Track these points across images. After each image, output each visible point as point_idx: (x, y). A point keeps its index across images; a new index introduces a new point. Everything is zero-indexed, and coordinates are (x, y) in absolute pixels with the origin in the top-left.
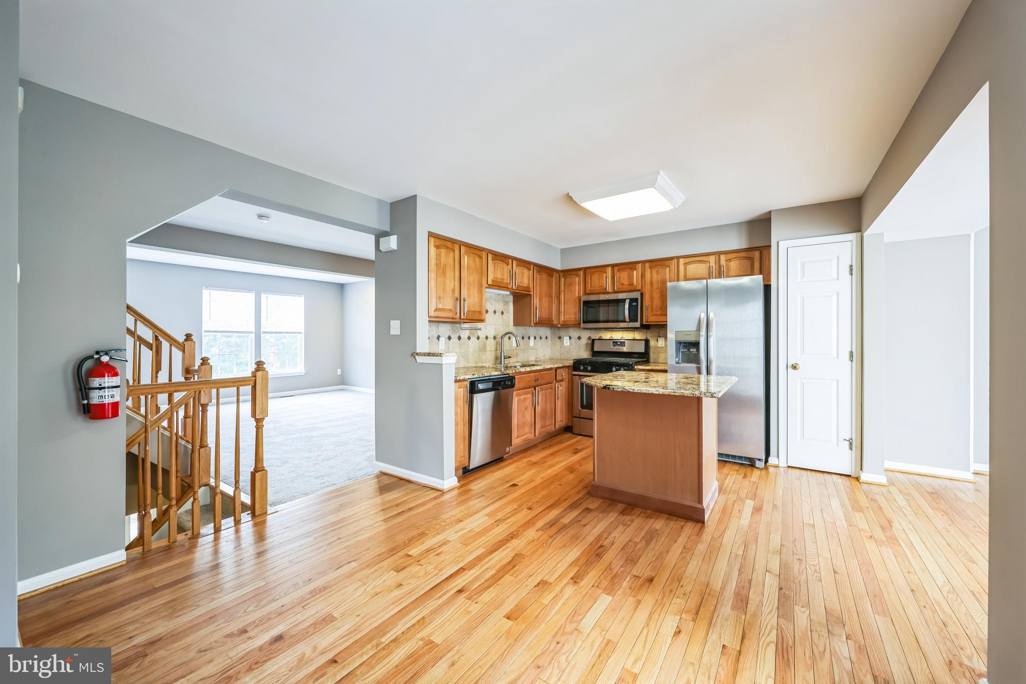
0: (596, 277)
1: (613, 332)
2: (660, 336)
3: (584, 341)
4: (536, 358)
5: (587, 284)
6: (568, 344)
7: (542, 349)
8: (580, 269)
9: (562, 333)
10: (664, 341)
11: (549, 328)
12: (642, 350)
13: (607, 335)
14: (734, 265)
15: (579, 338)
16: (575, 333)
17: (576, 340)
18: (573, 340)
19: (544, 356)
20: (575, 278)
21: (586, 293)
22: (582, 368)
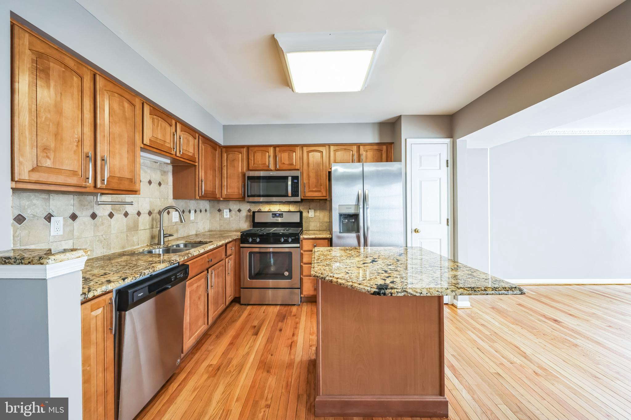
0: (258, 156)
1: (271, 205)
2: (310, 208)
3: (244, 213)
4: (197, 231)
5: (250, 161)
6: (228, 216)
7: (202, 222)
8: (243, 147)
9: (221, 206)
10: (313, 212)
11: (208, 202)
12: (298, 220)
13: (266, 208)
14: (370, 154)
15: (239, 211)
16: (235, 206)
17: (236, 212)
18: (233, 212)
19: (204, 228)
20: (239, 155)
21: (249, 169)
22: (250, 240)
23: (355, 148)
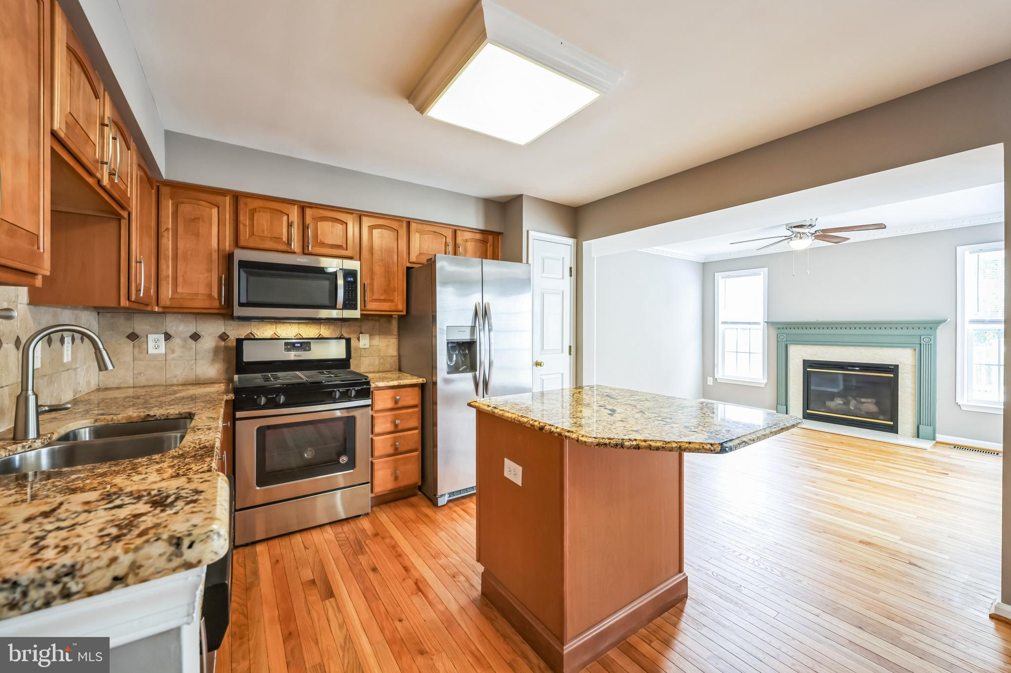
0: (263, 220)
1: (279, 326)
2: (362, 332)
3: (209, 342)
5: (241, 227)
6: (162, 350)
7: (85, 367)
8: (222, 192)
9: (139, 325)
10: (368, 339)
12: (342, 355)
13: (267, 331)
14: (470, 246)
15: (195, 337)
16: (181, 328)
17: (185, 340)
18: (176, 342)
19: (88, 383)
20: (211, 209)
21: (236, 243)
22: (263, 400)
23: (449, 233)
